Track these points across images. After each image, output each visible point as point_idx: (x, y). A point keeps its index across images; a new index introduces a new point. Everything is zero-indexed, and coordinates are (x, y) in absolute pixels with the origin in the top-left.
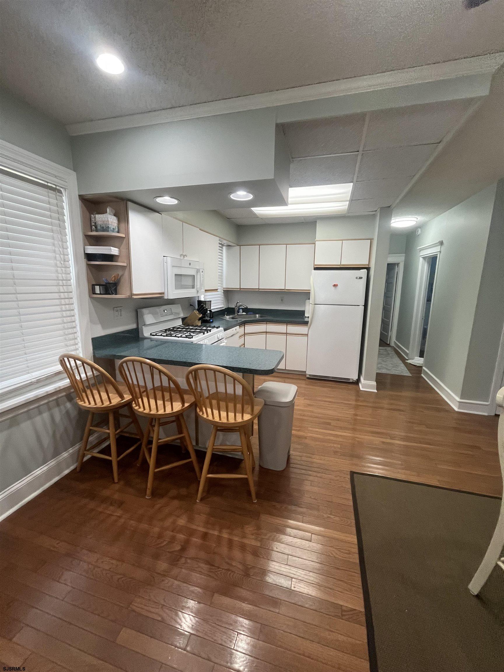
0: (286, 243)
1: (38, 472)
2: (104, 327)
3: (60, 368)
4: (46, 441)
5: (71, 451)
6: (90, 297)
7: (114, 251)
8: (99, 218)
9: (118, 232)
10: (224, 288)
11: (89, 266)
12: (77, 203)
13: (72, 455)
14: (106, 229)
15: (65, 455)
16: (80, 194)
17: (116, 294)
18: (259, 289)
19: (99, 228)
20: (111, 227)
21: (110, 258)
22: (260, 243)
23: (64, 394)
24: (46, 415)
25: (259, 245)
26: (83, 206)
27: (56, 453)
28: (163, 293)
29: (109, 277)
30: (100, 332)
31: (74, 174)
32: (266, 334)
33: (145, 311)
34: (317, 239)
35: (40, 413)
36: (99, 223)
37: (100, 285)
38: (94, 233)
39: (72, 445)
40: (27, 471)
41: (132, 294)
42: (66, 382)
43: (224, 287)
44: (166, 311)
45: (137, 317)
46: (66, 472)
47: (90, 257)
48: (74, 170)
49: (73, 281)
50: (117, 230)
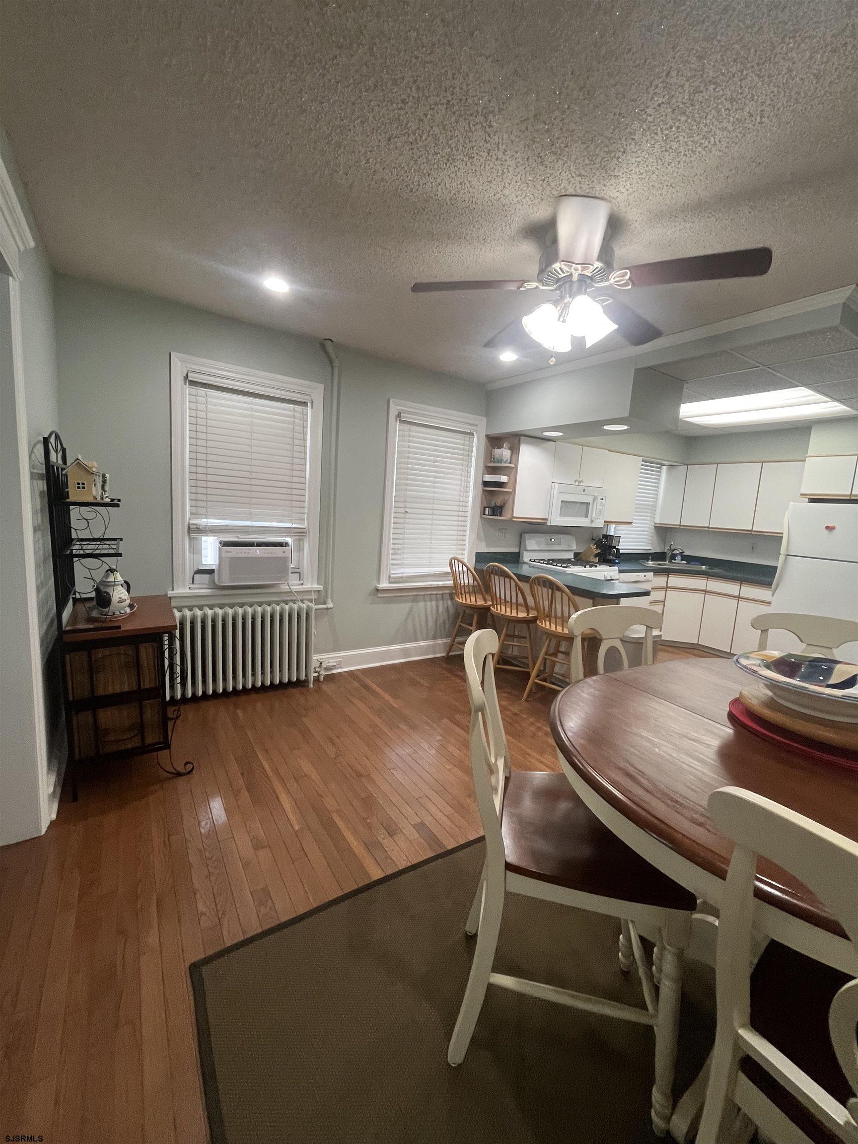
0: (762, 460)
1: (422, 643)
2: (488, 546)
3: (448, 570)
4: (431, 623)
5: (444, 641)
6: (481, 517)
7: (504, 479)
8: (497, 452)
9: (510, 463)
10: (655, 524)
11: (485, 491)
12: (483, 440)
13: (445, 644)
14: (500, 461)
15: (440, 641)
16: (489, 433)
17: (501, 516)
18: (709, 527)
19: (496, 460)
20: (505, 459)
21: (501, 485)
22: (718, 461)
23: (448, 592)
24: (434, 603)
25: (718, 464)
26: (488, 444)
27: (434, 638)
28: (547, 519)
29: (498, 501)
30: (484, 549)
31: (485, 419)
32: (705, 594)
33: (527, 536)
34: (809, 454)
35: (431, 600)
36: (497, 456)
37: (489, 507)
38: (492, 465)
39: (447, 637)
40: (416, 640)
41: (513, 517)
42: (451, 583)
43: (658, 522)
44: (553, 540)
45: (521, 542)
46: (439, 655)
47: (486, 484)
48: (486, 416)
49: (470, 504)
50: (509, 461)
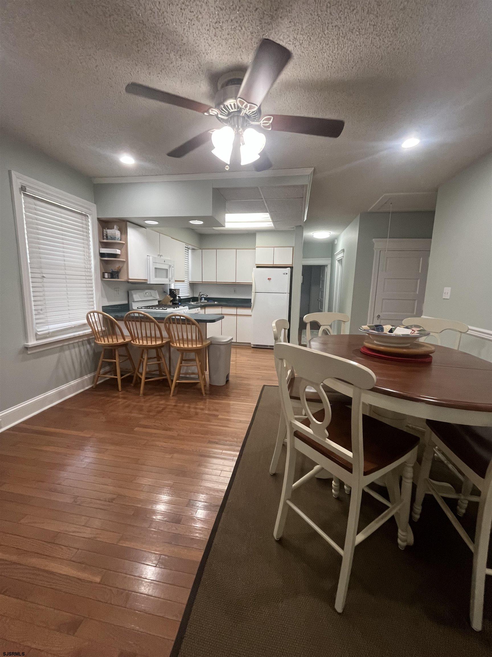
0: (236, 248)
1: (73, 383)
2: (109, 300)
3: (85, 321)
4: (77, 366)
5: (89, 376)
6: (102, 280)
7: (118, 252)
8: (110, 232)
9: (121, 240)
11: (101, 260)
12: (96, 222)
16: (99, 217)
17: (118, 278)
18: (216, 282)
19: (109, 237)
20: (117, 237)
21: (115, 256)
23: (86, 339)
25: (216, 249)
26: (100, 225)
27: (81, 376)
28: (147, 280)
29: (115, 267)
30: (107, 304)
31: (95, 205)
33: (133, 292)
34: (256, 246)
35: (74, 347)
37: (108, 273)
38: (105, 241)
40: (67, 382)
41: (129, 279)
43: (190, 280)
44: (147, 294)
45: (128, 296)
46: (87, 388)
47: (102, 255)
49: (93, 270)
